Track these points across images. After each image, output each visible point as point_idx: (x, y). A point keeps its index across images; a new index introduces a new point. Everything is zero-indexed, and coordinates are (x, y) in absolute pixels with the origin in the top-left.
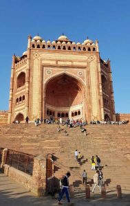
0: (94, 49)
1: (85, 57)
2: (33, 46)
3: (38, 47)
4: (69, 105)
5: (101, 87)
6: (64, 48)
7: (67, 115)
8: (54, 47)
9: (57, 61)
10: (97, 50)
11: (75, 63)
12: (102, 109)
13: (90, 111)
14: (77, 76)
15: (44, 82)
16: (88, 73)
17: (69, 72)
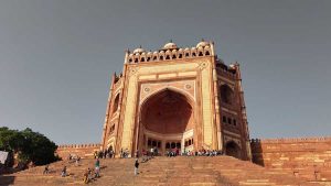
0: (208, 53)
1: (194, 65)
2: (131, 60)
3: (136, 60)
4: (182, 130)
5: (216, 101)
6: (168, 58)
7: (179, 145)
8: (155, 58)
9: (158, 74)
10: (212, 53)
11: (180, 75)
12: (219, 134)
13: (201, 137)
14: (184, 91)
15: (141, 103)
16: (199, 84)
17: (173, 86)
